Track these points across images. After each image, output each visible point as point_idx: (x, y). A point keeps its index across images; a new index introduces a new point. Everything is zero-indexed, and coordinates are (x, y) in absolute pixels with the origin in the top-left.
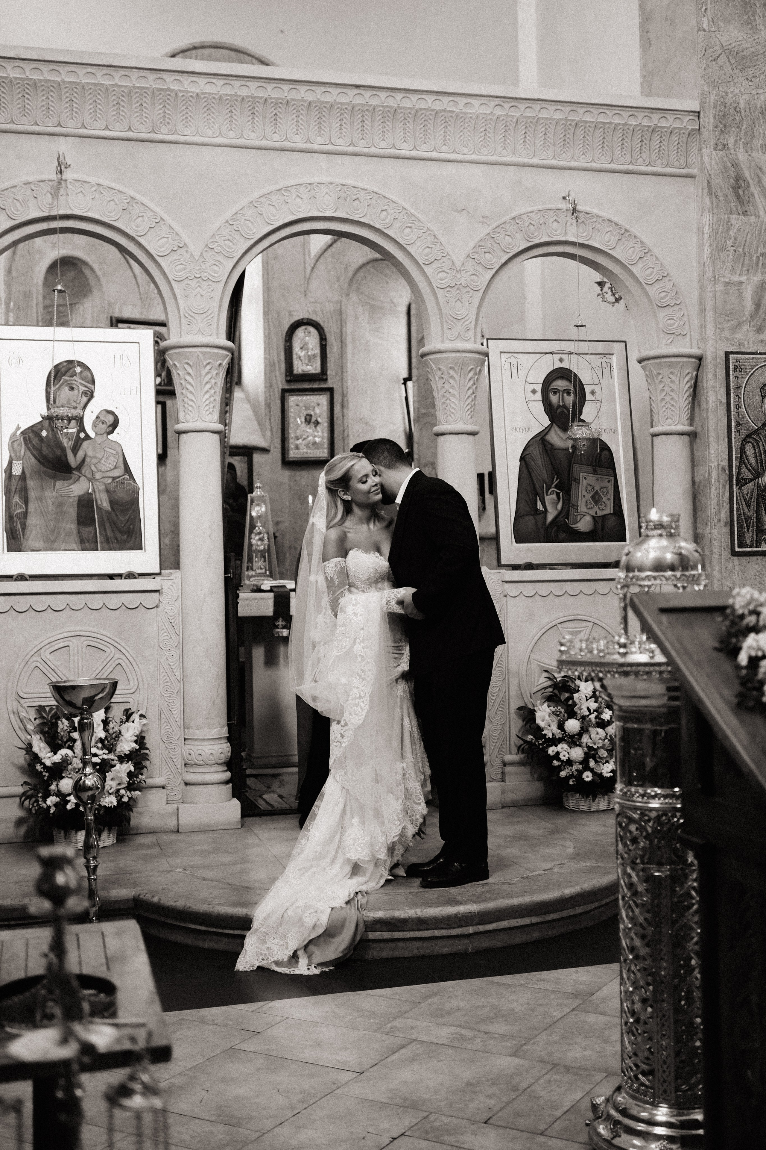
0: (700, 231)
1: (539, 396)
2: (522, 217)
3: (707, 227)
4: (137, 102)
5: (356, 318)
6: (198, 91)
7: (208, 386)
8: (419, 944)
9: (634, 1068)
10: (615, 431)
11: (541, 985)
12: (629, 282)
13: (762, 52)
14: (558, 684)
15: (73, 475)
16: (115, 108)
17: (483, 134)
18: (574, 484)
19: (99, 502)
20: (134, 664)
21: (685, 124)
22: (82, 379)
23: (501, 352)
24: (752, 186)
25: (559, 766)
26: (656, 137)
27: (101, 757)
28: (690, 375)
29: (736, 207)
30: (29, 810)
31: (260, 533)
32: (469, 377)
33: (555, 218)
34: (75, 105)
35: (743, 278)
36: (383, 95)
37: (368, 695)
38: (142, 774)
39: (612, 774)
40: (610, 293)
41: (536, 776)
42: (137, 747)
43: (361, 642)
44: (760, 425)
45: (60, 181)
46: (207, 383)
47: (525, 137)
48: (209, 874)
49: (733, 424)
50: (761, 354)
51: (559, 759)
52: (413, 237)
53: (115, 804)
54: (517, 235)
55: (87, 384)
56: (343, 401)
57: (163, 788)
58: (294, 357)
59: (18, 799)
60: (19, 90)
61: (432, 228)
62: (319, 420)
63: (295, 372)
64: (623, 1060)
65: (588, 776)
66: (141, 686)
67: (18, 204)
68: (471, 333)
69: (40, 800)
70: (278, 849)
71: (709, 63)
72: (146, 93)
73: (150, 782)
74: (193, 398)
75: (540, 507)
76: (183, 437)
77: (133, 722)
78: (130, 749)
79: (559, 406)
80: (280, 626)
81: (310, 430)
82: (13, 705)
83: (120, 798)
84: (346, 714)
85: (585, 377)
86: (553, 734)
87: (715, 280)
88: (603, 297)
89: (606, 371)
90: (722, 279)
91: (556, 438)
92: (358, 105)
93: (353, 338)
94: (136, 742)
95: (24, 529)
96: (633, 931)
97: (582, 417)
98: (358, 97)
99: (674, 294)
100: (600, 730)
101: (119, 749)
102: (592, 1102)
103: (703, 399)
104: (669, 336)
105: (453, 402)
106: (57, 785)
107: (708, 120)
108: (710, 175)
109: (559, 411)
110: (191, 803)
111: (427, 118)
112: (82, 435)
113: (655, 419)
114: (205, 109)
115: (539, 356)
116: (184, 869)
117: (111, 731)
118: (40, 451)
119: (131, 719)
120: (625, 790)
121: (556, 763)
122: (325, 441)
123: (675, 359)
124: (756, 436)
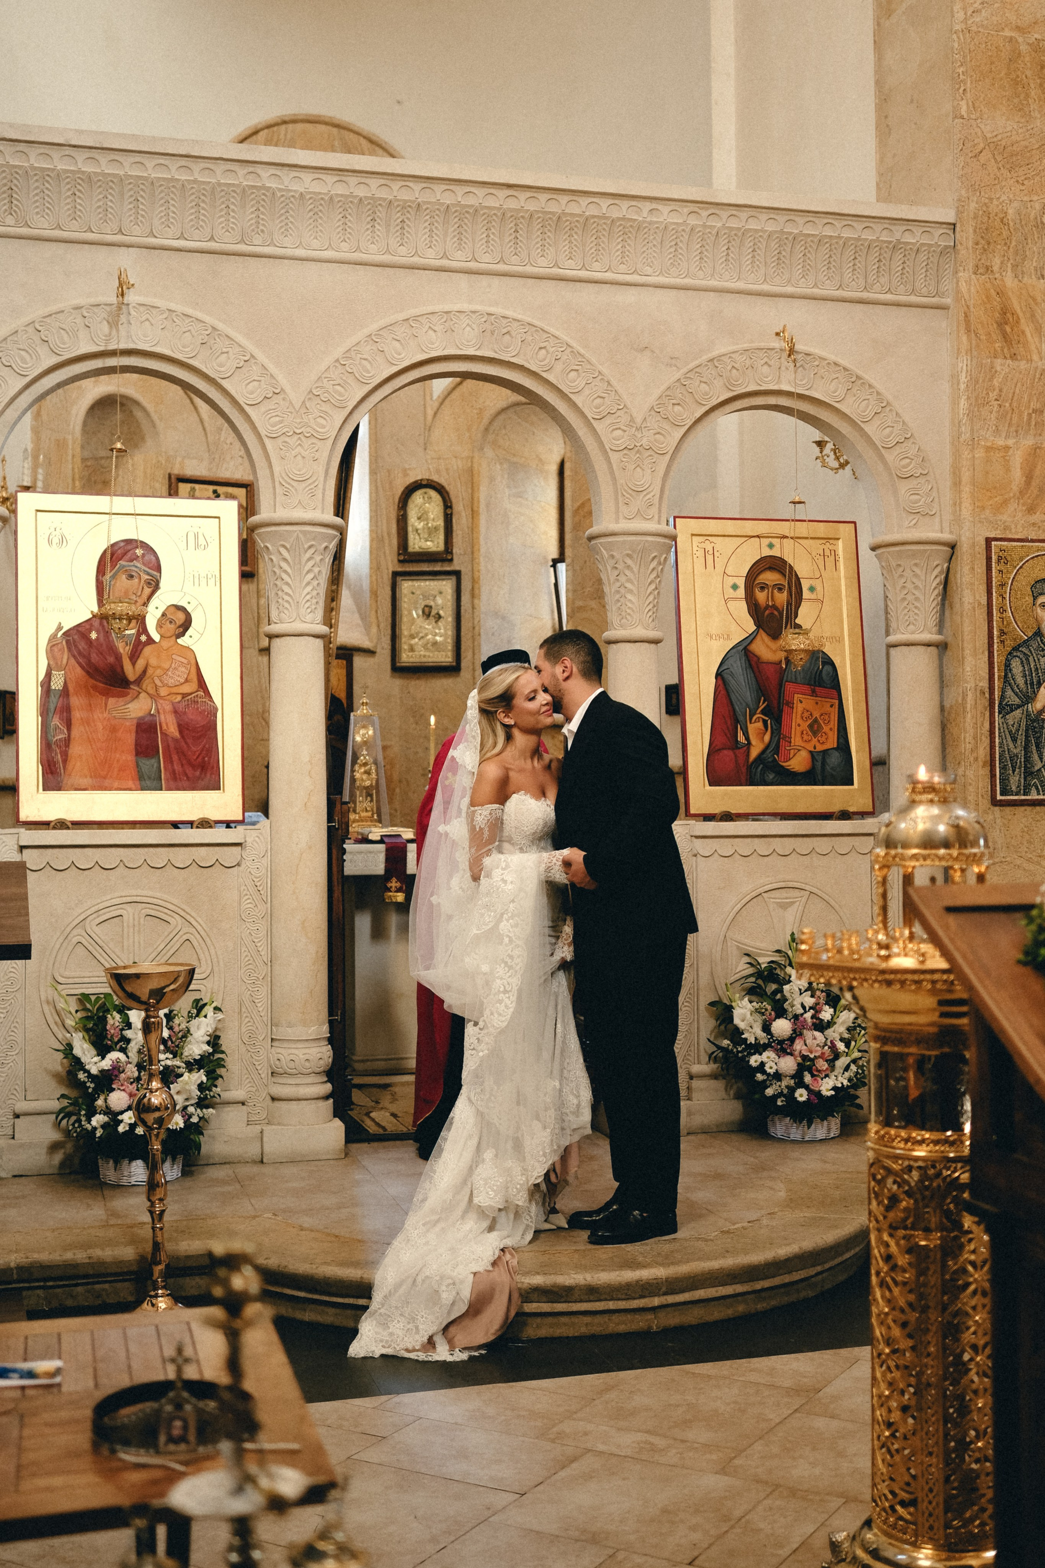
0: (954, 378)
1: (741, 592)
2: (722, 358)
3: (964, 375)
4: (223, 203)
5: (492, 479)
6: (302, 190)
7: (311, 576)
8: (587, 1319)
9: (890, 1496)
10: (840, 640)
11: (753, 1377)
12: (861, 446)
13: (1037, 146)
14: (763, 972)
15: (131, 691)
16: (193, 211)
17: (672, 250)
18: (786, 708)
19: (164, 727)
20: (207, 940)
21: (936, 240)
22: (144, 564)
23: (693, 535)
24: (1023, 321)
25: (764, 1081)
26: (898, 256)
27: (163, 1063)
28: (939, 568)
29: (1001, 348)
30: (67, 1133)
31: (365, 764)
32: (652, 566)
33: (766, 359)
34: (141, 206)
35: (1010, 442)
36: (543, 197)
37: (515, 988)
38: (216, 1086)
39: (833, 1093)
40: (832, 456)
41: (732, 1092)
42: (211, 1050)
43: (512, 917)
44: (1030, 634)
45: (121, 305)
46: (308, 572)
47: (728, 254)
48: (307, 1221)
49: (995, 632)
50: (1033, 541)
51: (764, 1072)
52: (579, 384)
53: (182, 1126)
54: (715, 382)
55: (150, 571)
56: (473, 588)
57: (243, 1104)
58: (410, 529)
59: (54, 1116)
60: (69, 186)
61: (605, 371)
62: (441, 612)
63: (410, 550)
64: (874, 1485)
65: (801, 1095)
66: (216, 969)
67: (65, 336)
68: (654, 510)
69: (83, 1119)
70: (395, 1188)
71: (969, 160)
72: (234, 191)
73: (226, 1096)
74: (290, 592)
75: (741, 738)
76: (276, 642)
77: (205, 1016)
78: (200, 1052)
79: (767, 607)
80: (393, 889)
81: (428, 626)
82: (47, 992)
83: (187, 1117)
84: (487, 1013)
85: (802, 568)
86: (756, 1039)
87: (973, 444)
88: (823, 461)
89: (830, 561)
90: (982, 443)
91: (765, 649)
92: (511, 210)
93: (488, 505)
94: (208, 1043)
95: (65, 761)
96: (890, 1317)
97: (798, 621)
98: (510, 200)
99: (918, 461)
100: (817, 1034)
101: (186, 1052)
102: (831, 1539)
103: (956, 600)
104: (913, 516)
105: (630, 601)
106: (106, 1100)
107: (967, 235)
108: (968, 307)
109: (767, 612)
110: (279, 1124)
111: (600, 228)
112: (143, 638)
113: (893, 625)
114: (311, 214)
115: (741, 540)
116: (275, 1215)
117: (176, 1029)
118: (88, 658)
119: (203, 1013)
120: (882, 1132)
121: (760, 1077)
122: (449, 640)
123: (921, 547)
124: (1024, 649)
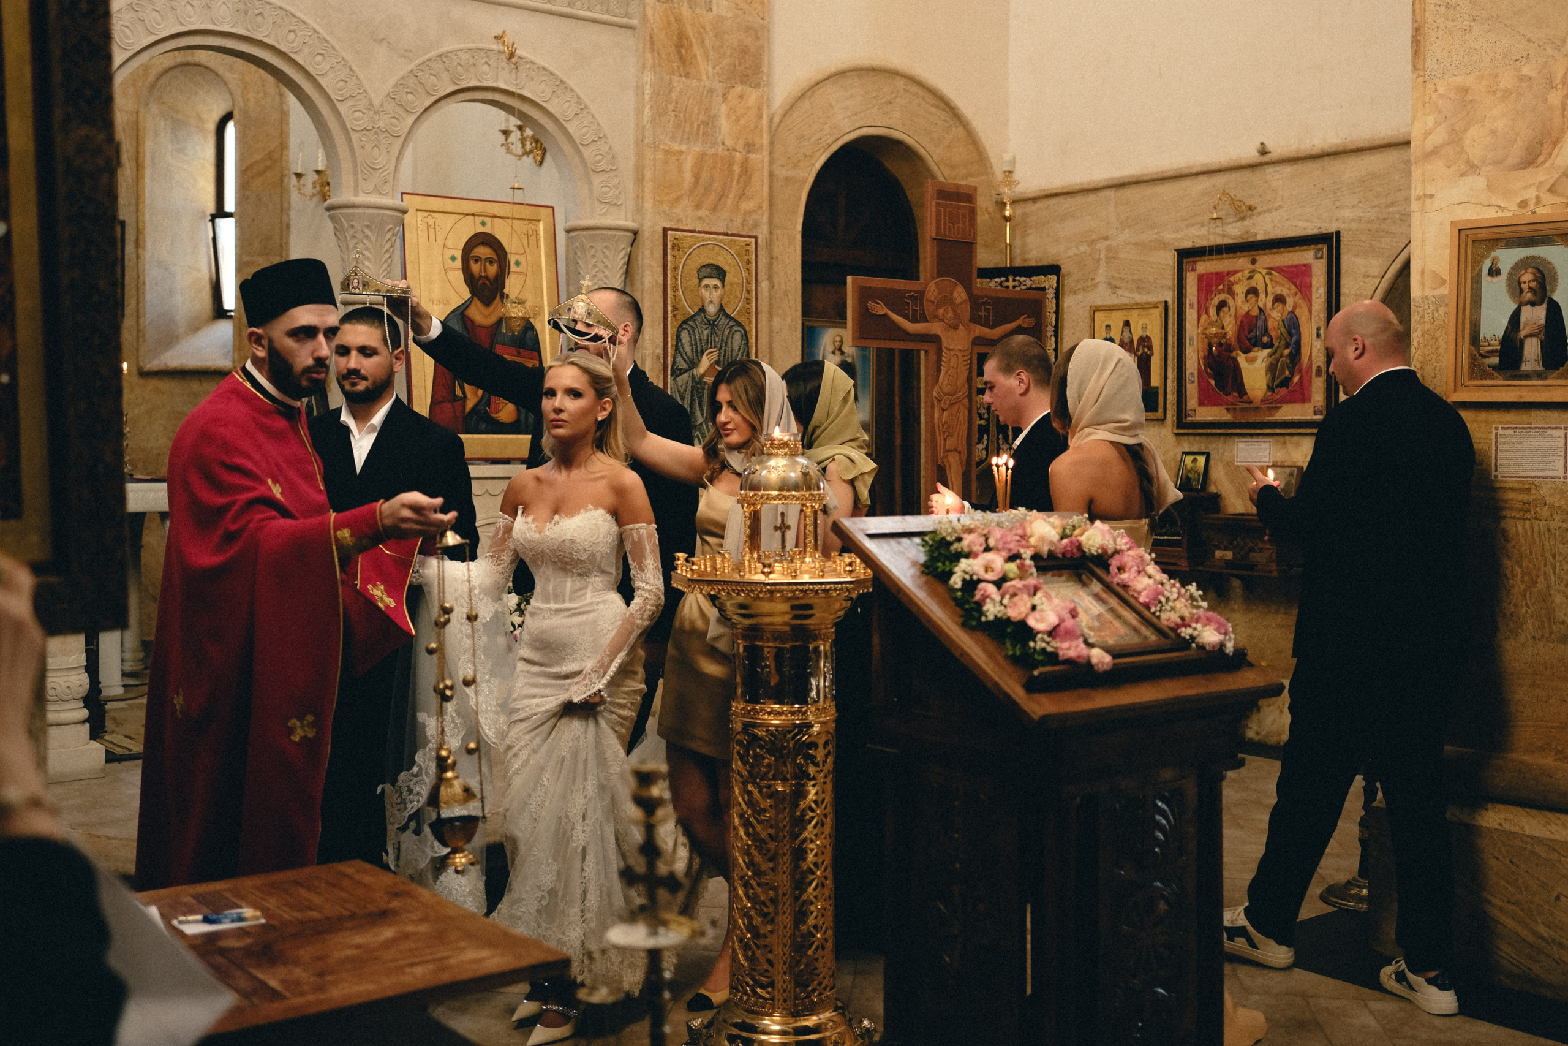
0: (639, 90)
1: (458, 263)
2: (450, 55)
3: (648, 86)
5: (156, 134)
9: (751, 982)
10: (541, 311)
12: (562, 141)
23: (416, 209)
24: (695, 45)
28: (624, 252)
29: (679, 67)
33: (485, 60)
35: (684, 147)
44: (697, 310)
49: (670, 308)
50: (699, 232)
52: (326, 66)
54: (443, 75)
56: (137, 239)
61: (347, 57)
68: (389, 187)
75: (458, 392)
79: (480, 277)
87: (655, 147)
88: (509, 148)
89: (533, 240)
90: (662, 147)
91: (479, 315)
97: (505, 292)
99: (609, 157)
103: (638, 277)
104: (604, 205)
105: (368, 267)
108: (652, 29)
109: (480, 282)
115: (458, 217)
120: (748, 709)
123: (610, 233)
124: (691, 323)
